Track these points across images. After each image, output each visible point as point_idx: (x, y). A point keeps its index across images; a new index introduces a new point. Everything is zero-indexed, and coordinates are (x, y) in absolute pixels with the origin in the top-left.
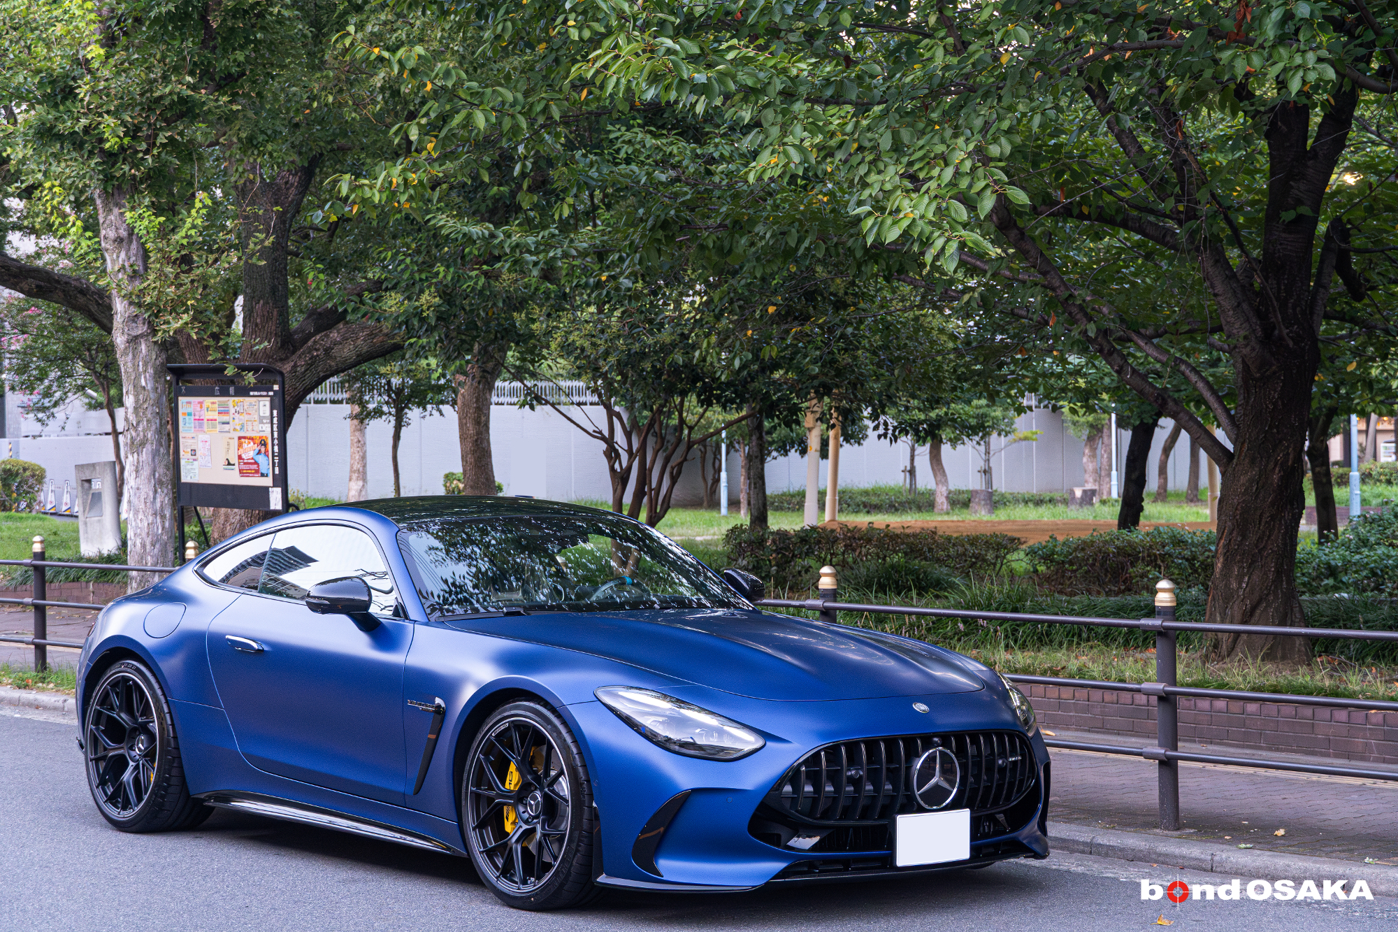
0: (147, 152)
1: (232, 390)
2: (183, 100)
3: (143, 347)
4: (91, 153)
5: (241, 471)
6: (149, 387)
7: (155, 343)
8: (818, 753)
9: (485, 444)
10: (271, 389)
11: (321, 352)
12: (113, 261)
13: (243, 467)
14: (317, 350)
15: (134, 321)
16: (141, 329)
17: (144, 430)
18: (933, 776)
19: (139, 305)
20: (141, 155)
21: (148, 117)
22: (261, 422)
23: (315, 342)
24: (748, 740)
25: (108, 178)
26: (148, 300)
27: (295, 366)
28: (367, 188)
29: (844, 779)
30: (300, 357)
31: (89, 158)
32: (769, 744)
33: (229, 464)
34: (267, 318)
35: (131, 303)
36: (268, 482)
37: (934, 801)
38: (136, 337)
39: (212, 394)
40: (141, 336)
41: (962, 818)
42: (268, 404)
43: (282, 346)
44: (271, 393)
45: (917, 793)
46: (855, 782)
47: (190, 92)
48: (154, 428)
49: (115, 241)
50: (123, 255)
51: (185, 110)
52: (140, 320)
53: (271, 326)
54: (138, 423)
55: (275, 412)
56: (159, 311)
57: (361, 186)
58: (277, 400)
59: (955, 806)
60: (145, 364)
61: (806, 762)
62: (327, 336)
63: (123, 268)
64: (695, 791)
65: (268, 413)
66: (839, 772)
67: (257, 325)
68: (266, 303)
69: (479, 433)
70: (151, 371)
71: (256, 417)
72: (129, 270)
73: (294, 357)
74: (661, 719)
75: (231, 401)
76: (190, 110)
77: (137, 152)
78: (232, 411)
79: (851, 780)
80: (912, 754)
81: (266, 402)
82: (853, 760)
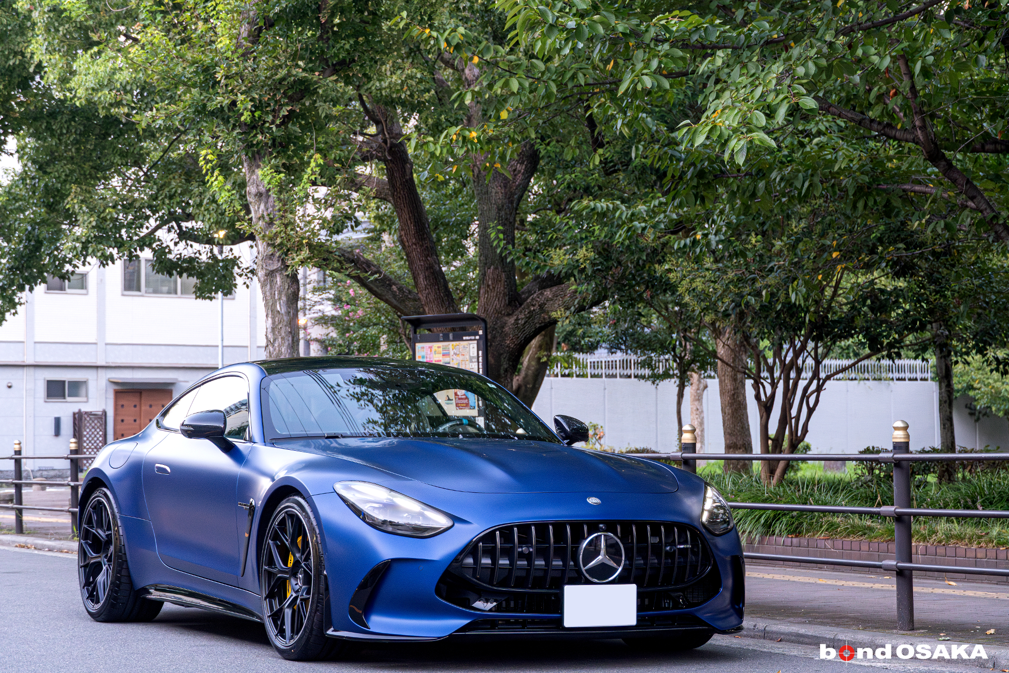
0: (273, 122)
1: (451, 336)
2: (302, 82)
3: (278, 279)
4: (234, 127)
5: (457, 405)
6: (283, 311)
7: (288, 276)
8: (494, 532)
9: (741, 398)
10: (477, 334)
11: (537, 307)
12: (256, 212)
13: (459, 402)
14: (533, 306)
15: (270, 259)
16: (276, 265)
17: (279, 346)
18: (599, 554)
19: (274, 246)
20: (267, 125)
21: (275, 95)
22: (471, 362)
23: (533, 299)
24: (441, 521)
25: (250, 146)
26: (279, 241)
27: (517, 319)
28: (431, 144)
29: (516, 555)
30: (521, 312)
31: (233, 129)
32: (456, 525)
33: (449, 399)
34: (497, 280)
35: (269, 245)
36: (474, 413)
37: (601, 575)
38: (272, 272)
39: (438, 341)
40: (276, 270)
41: (630, 591)
42: (475, 346)
43: (510, 302)
44: (477, 337)
45: (583, 569)
46: (528, 557)
47: (304, 74)
48: (287, 344)
49: (256, 195)
50: (262, 206)
51: (302, 89)
52: (276, 258)
53: (501, 287)
54: (275, 340)
55: (480, 352)
56: (288, 250)
57: (427, 143)
58: (481, 343)
59: (620, 580)
60: (280, 293)
61: (482, 539)
62: (542, 294)
63: (263, 217)
64: (394, 560)
65: (476, 354)
66: (512, 549)
67: (488, 286)
68: (496, 268)
69: (736, 389)
70: (284, 298)
71: (468, 357)
72: (267, 219)
73: (516, 313)
74: (376, 505)
75: (451, 345)
76: (307, 89)
77: (265, 122)
78: (452, 353)
79: (522, 556)
80: (578, 537)
81: (474, 345)
82: (525, 539)
